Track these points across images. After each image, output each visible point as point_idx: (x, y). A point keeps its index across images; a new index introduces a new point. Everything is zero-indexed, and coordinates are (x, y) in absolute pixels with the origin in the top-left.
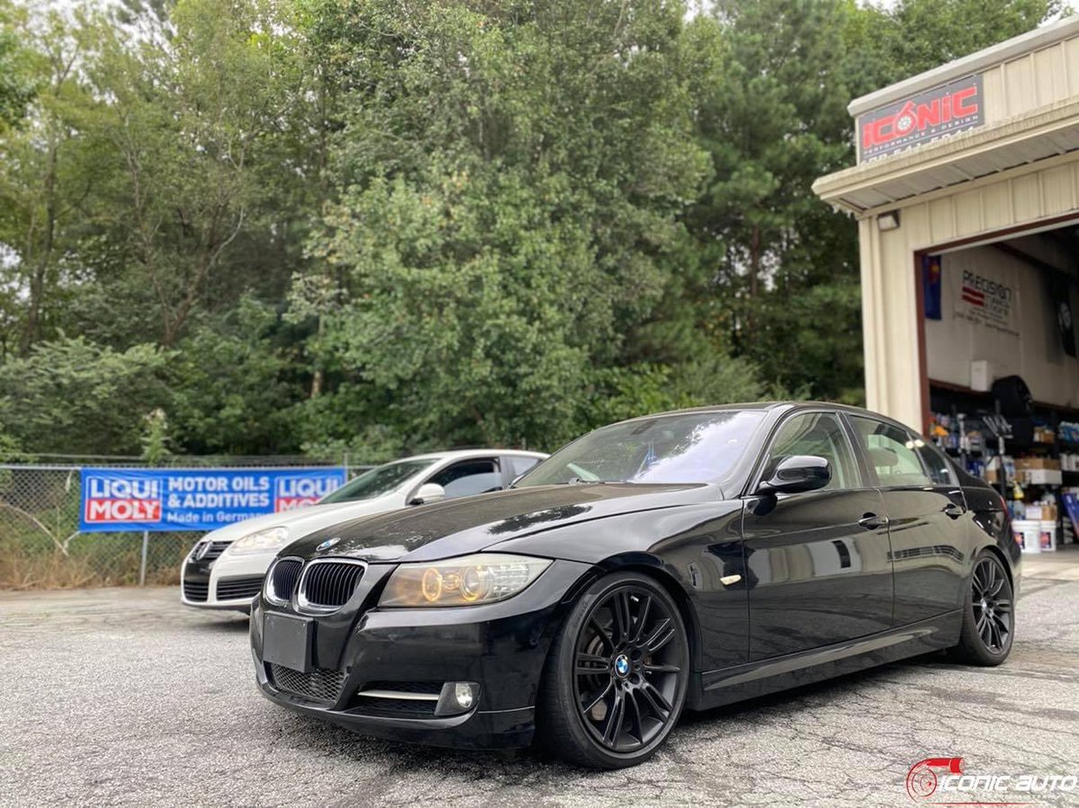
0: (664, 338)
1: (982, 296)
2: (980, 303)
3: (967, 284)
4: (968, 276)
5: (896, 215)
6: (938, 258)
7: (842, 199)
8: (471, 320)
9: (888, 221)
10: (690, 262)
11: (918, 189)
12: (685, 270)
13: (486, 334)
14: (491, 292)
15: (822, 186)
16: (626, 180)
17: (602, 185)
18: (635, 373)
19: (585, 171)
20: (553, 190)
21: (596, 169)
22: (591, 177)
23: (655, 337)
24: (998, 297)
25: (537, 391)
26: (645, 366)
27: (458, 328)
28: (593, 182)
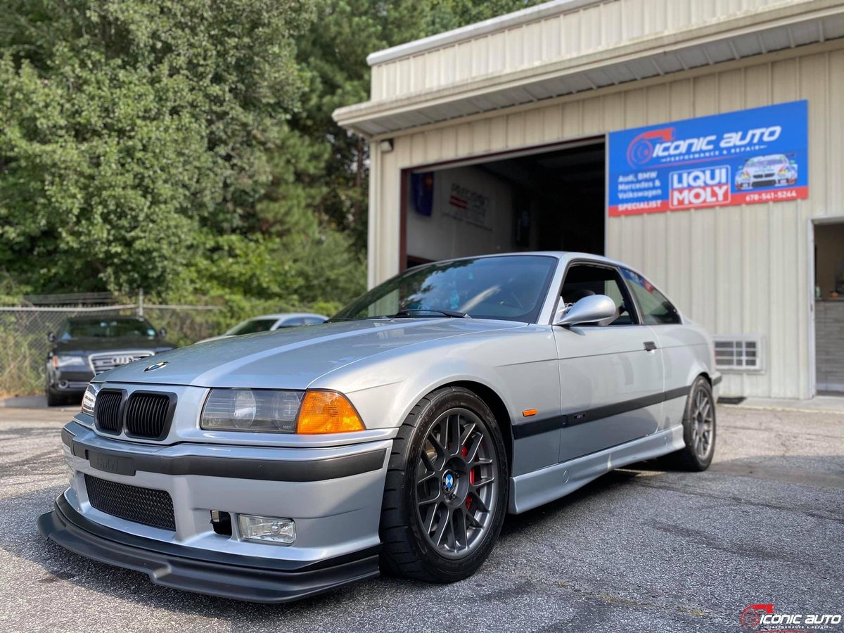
0: (277, 213)
1: (465, 202)
2: (464, 208)
3: (454, 193)
4: (456, 187)
5: (391, 142)
6: (431, 174)
7: (353, 126)
8: (91, 190)
9: (386, 146)
10: (301, 155)
11: (402, 124)
12: (297, 162)
13: (104, 203)
14: (109, 169)
15: (339, 115)
16: (236, 88)
17: (215, 90)
18: (251, 240)
19: (201, 76)
20: (172, 90)
21: (210, 76)
22: (206, 82)
23: (269, 212)
24: (478, 204)
25: (149, 252)
26: (259, 236)
27: (79, 196)
28: (208, 86)
